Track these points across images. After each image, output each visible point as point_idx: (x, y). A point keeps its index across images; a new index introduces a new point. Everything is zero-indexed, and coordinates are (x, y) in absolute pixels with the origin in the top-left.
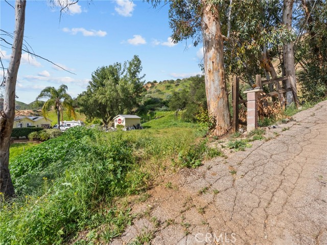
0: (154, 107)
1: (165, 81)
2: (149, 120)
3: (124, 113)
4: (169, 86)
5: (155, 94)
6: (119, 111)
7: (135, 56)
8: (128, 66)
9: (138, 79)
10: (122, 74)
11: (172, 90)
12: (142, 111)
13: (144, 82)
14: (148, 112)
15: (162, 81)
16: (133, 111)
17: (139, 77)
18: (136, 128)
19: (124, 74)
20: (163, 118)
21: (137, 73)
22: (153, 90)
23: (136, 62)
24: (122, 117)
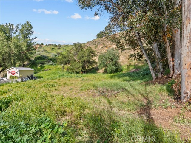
0: (43, 62)
1: (50, 45)
2: (40, 71)
3: (17, 65)
4: (54, 48)
5: (43, 52)
6: (12, 64)
7: (27, 21)
8: (20, 28)
9: (30, 40)
10: (15, 33)
11: (56, 51)
12: (33, 64)
13: (35, 43)
14: (38, 65)
15: (48, 45)
16: (25, 64)
17: (31, 38)
18: (29, 78)
19: (17, 34)
20: (51, 70)
21: (29, 35)
22: (41, 50)
23: (28, 27)
24: (16, 70)
